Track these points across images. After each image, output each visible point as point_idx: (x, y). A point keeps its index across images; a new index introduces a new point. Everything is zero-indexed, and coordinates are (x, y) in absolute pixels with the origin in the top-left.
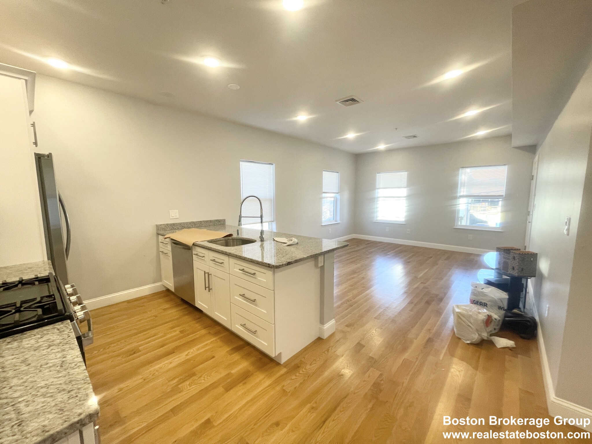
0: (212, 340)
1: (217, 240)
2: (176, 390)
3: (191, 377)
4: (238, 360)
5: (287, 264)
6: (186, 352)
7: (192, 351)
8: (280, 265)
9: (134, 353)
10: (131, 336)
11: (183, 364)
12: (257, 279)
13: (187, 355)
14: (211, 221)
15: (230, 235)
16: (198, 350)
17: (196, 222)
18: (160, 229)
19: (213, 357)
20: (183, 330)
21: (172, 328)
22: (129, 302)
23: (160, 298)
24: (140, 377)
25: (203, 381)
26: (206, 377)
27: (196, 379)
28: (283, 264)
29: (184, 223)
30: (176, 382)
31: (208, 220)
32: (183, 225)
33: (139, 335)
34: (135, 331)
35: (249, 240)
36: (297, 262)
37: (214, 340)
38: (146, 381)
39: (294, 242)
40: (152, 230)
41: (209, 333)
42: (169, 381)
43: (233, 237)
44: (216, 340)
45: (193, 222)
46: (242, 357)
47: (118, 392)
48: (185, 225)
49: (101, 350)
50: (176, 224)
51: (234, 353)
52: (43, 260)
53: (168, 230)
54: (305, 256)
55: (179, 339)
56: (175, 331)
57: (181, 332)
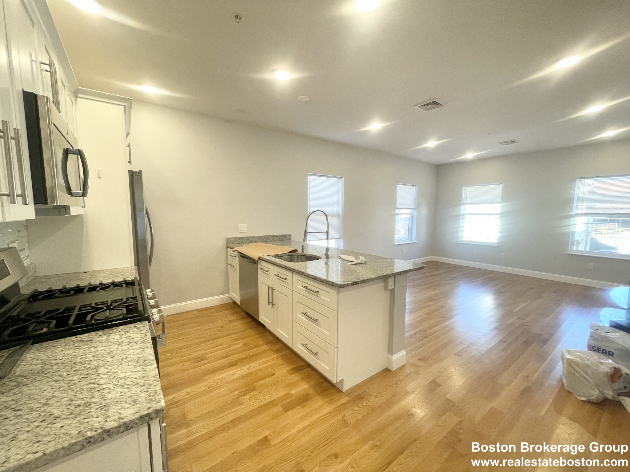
0: (272, 357)
1: (282, 256)
2: (236, 402)
3: (251, 392)
4: (298, 381)
5: (352, 284)
6: (247, 366)
7: (254, 365)
8: (345, 285)
9: (202, 360)
10: (200, 343)
11: (244, 377)
12: (321, 298)
13: (248, 369)
14: (277, 236)
15: (295, 251)
16: (259, 365)
17: (263, 237)
18: (229, 242)
19: (274, 374)
20: (246, 343)
21: (236, 340)
22: (200, 310)
23: (227, 309)
24: (205, 384)
25: (263, 397)
26: (265, 393)
27: (255, 394)
28: (348, 283)
29: (252, 237)
30: (237, 395)
31: (274, 235)
32: (250, 239)
33: (207, 343)
34: (204, 339)
35: (314, 256)
36: (364, 283)
37: (275, 357)
38: (211, 388)
39: (361, 260)
40: (221, 243)
41: (271, 349)
42: (231, 392)
43: (298, 253)
44: (277, 357)
45: (260, 237)
46: (303, 379)
47: (185, 395)
48: (253, 239)
49: (174, 353)
50: (244, 237)
51: (294, 373)
52: (131, 266)
53: (237, 243)
54: (373, 277)
55: (242, 352)
56: (239, 343)
57: (244, 345)
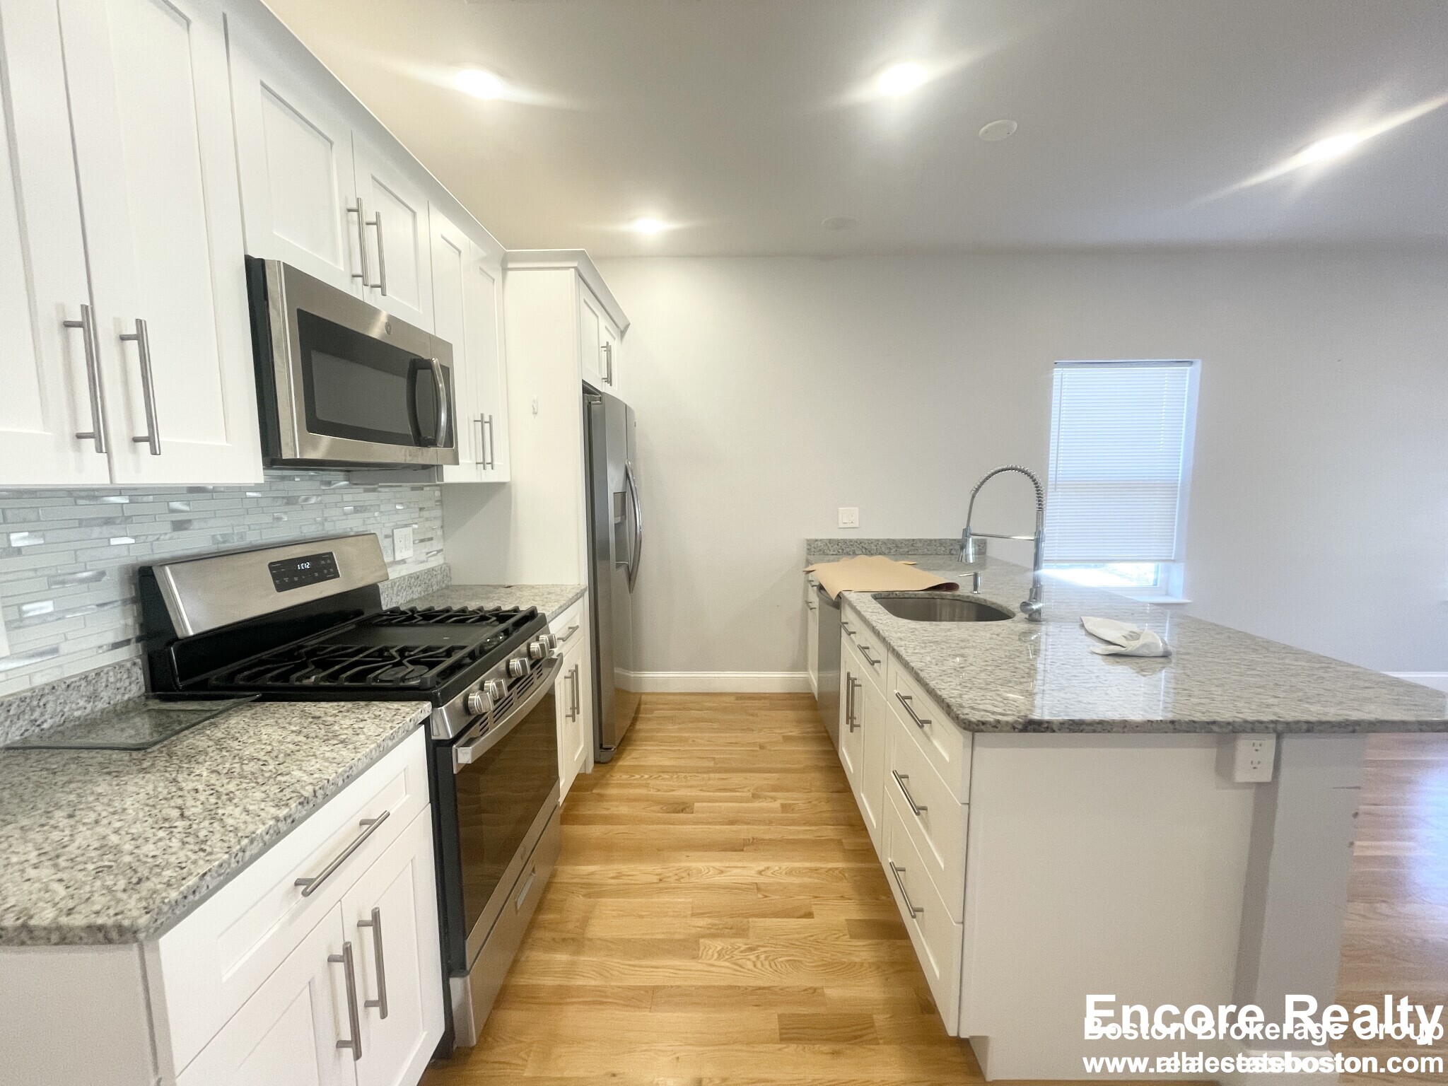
0: (831, 865)
1: (906, 596)
2: (688, 947)
3: (735, 936)
4: (862, 964)
5: (1020, 727)
6: (761, 863)
7: (777, 868)
9: (682, 811)
10: (698, 770)
11: (739, 889)
12: (932, 743)
13: (760, 873)
15: (951, 587)
16: (790, 872)
17: (901, 541)
18: (813, 550)
19: (809, 915)
20: (790, 805)
21: (776, 789)
22: (741, 697)
23: (793, 708)
24: (658, 868)
25: (750, 965)
26: (763, 957)
27: (739, 947)
28: (998, 722)
29: (870, 542)
30: (700, 927)
31: (933, 538)
32: (866, 546)
33: (712, 775)
34: (711, 764)
37: (837, 869)
38: (661, 885)
41: (840, 842)
42: (693, 915)
43: (957, 593)
44: (842, 871)
45: (894, 541)
46: (878, 966)
47: (613, 878)
48: (872, 545)
50: (851, 541)
51: (868, 938)
52: (578, 583)
53: (831, 553)
55: (770, 822)
56: (774, 799)
57: (785, 808)
